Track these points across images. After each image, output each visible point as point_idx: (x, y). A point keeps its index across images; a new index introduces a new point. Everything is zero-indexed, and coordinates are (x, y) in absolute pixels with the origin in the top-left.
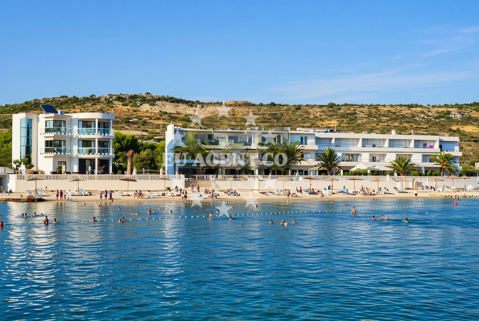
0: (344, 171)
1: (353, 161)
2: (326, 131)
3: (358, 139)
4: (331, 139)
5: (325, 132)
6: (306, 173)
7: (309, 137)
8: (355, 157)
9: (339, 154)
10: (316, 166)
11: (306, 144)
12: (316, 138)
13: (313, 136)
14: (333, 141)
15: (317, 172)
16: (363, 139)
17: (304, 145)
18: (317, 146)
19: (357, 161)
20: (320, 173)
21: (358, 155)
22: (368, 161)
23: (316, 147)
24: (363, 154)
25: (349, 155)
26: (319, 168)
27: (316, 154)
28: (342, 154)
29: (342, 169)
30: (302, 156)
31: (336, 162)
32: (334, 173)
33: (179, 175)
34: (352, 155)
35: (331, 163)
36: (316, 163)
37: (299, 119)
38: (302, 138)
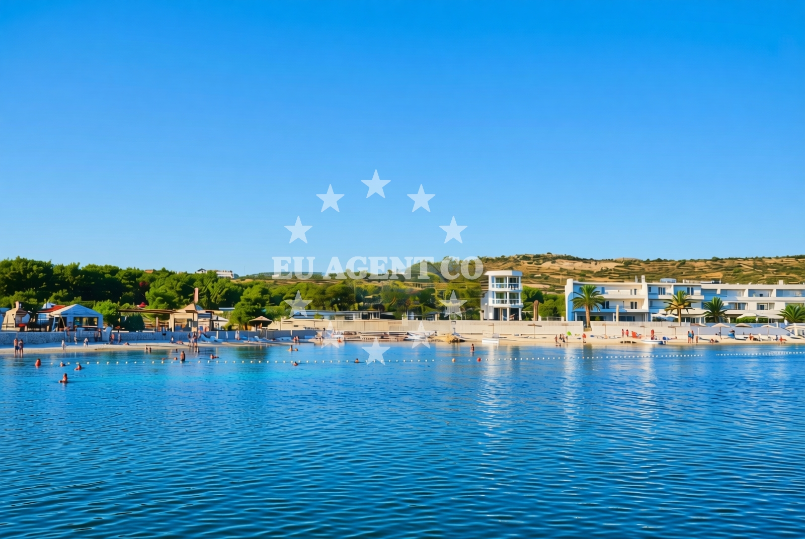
0: (732, 319)
1: (740, 309)
3: (744, 290)
4: (716, 290)
5: (710, 283)
6: (694, 320)
7: (695, 288)
8: (741, 306)
10: (703, 314)
11: (692, 294)
12: (702, 289)
13: (699, 287)
14: (719, 292)
15: (705, 320)
16: (749, 289)
17: (690, 296)
18: (704, 296)
19: (744, 309)
20: (708, 320)
21: (745, 304)
22: (755, 309)
24: (750, 303)
26: (707, 316)
27: (703, 303)
28: (729, 303)
29: (729, 317)
30: (689, 305)
31: (722, 310)
32: (722, 321)
33: (578, 322)
34: (738, 304)
35: (718, 312)
36: (703, 311)
38: (688, 289)
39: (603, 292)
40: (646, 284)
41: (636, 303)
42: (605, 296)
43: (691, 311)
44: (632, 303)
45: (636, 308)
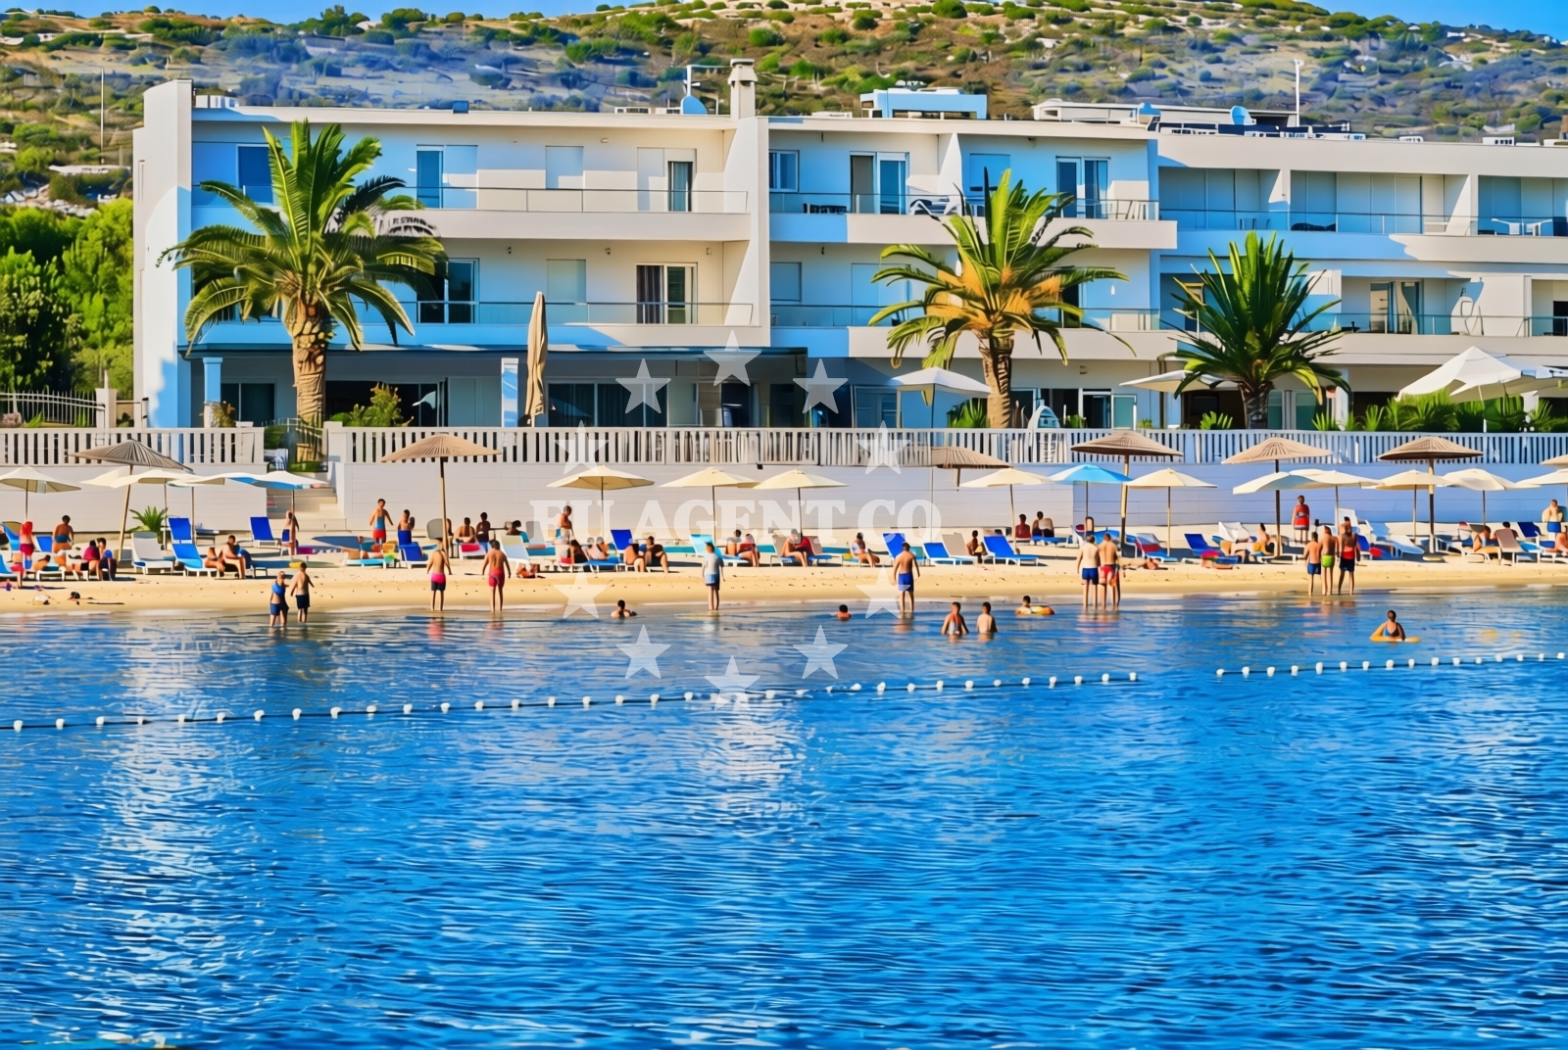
0: (1361, 403)
1: (1421, 331)
2: (1229, 120)
3: (1448, 182)
4: (1262, 178)
5: (1225, 129)
6: (1096, 413)
7: (1117, 161)
8: (1430, 304)
9: (1324, 285)
10: (1162, 366)
11: (1093, 212)
12: (1161, 169)
13: (1141, 157)
14: (1280, 192)
15: (1175, 407)
16: (1483, 180)
17: (1080, 221)
18: (1174, 224)
19: (1445, 329)
20: (1196, 407)
21: (1453, 287)
22: (1517, 328)
23: (1165, 235)
24: (1491, 281)
25: (1388, 285)
26: (1189, 379)
27: (1166, 279)
28: (1344, 279)
29: (1343, 385)
30: (1070, 295)
31: (1298, 336)
32: (1290, 414)
33: (228, 431)
34: (1414, 291)
35: (1268, 346)
36: (1168, 342)
37: (1048, 43)
38: (1066, 173)
39: (431, 190)
40: (766, 124)
41: (677, 276)
42: (446, 223)
43: (1076, 344)
44: (648, 276)
45: (677, 316)
